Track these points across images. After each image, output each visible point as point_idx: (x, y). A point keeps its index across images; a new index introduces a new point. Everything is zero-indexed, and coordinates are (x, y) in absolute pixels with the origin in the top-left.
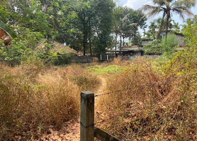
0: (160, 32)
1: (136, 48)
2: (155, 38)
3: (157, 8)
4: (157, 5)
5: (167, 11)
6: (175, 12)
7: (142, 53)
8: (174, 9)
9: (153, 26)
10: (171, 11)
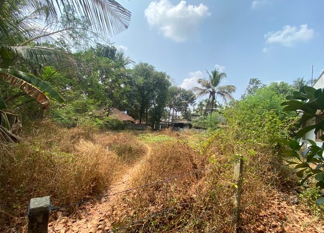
0: (206, 110)
1: (185, 122)
2: (202, 115)
3: (204, 90)
4: (204, 88)
5: (213, 93)
6: (219, 95)
7: (190, 126)
8: (218, 93)
9: (201, 104)
10: (216, 94)
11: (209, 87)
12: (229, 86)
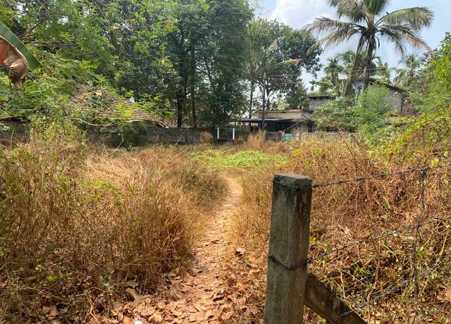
3: (347, 26)
6: (386, 37)
10: (377, 34)
11: (358, 16)
12: (412, 10)
